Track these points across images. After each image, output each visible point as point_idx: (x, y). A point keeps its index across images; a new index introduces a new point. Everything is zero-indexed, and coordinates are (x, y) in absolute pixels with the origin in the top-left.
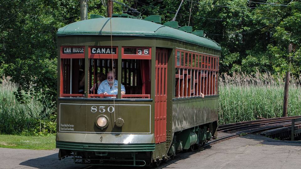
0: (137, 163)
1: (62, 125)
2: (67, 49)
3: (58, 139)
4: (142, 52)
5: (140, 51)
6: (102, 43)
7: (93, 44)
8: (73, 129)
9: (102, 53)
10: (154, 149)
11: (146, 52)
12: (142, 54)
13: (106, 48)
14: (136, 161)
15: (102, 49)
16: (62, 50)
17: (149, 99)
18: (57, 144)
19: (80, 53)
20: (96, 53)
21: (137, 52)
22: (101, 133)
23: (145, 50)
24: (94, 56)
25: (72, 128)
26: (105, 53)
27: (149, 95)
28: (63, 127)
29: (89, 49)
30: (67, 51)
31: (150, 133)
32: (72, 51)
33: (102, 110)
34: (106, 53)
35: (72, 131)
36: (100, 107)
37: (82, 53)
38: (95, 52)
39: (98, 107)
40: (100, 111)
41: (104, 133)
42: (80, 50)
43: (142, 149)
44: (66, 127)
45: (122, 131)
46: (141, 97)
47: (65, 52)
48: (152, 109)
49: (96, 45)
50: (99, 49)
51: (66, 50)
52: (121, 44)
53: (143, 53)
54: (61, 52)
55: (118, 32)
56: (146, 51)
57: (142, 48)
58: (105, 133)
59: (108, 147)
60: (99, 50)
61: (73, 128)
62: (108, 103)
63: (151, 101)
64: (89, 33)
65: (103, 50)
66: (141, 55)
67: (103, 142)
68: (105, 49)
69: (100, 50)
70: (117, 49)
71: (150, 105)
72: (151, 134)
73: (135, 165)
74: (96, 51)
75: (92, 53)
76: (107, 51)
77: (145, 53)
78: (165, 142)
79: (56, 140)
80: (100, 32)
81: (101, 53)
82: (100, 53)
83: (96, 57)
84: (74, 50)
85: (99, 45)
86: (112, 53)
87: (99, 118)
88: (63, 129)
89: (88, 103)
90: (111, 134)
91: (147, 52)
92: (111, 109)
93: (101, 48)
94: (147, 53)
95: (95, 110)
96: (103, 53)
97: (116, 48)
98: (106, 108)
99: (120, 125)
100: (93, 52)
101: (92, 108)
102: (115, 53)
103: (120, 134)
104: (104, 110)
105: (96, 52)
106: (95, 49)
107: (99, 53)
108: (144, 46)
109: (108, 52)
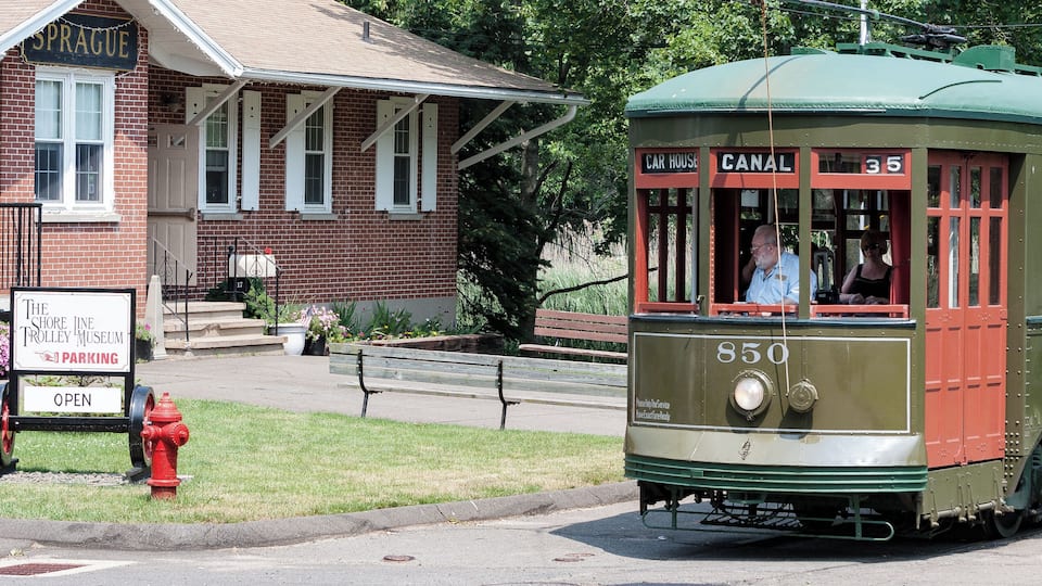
0: (867, 530)
1: (641, 404)
2: (655, 159)
3: (633, 448)
4: (880, 165)
5: (874, 163)
6: (750, 139)
7: (721, 140)
8: (667, 417)
9: (753, 168)
10: (921, 485)
11: (895, 166)
12: (880, 171)
13: (764, 153)
14: (863, 525)
15: (753, 157)
16: (640, 162)
17: (904, 321)
18: (628, 464)
19: (687, 170)
20: (733, 170)
21: (863, 167)
22: (747, 432)
23: (889, 159)
24: (724, 181)
25: (664, 411)
26: (760, 169)
27: (905, 307)
28: (641, 409)
29: (713, 159)
30: (655, 165)
31: (908, 431)
32: (667, 163)
33: (751, 356)
34: (766, 169)
35: (665, 422)
36: (745, 345)
37: (693, 170)
38: (731, 167)
39: (739, 344)
40: (744, 358)
41: (756, 432)
42: (688, 162)
43: (877, 486)
44: (649, 410)
45: (814, 424)
46: (886, 315)
47: (649, 167)
48: (914, 352)
49: (732, 145)
50: (742, 158)
51: (651, 163)
52: (806, 139)
53: (883, 170)
54: (637, 169)
55: (797, 102)
56: (893, 163)
57: (882, 153)
58: (761, 432)
59: (766, 477)
60: (742, 162)
61: (669, 411)
62: (768, 331)
63: (913, 327)
64: (709, 105)
65: (756, 161)
66: (878, 175)
67: (749, 461)
68: (760, 157)
69: (745, 162)
70: (797, 155)
71: (908, 340)
72: (911, 434)
73: (859, 537)
74: (734, 162)
75: (721, 170)
76: (768, 162)
77: (890, 168)
78: (1001, 459)
79: (625, 451)
80: (742, 103)
81: (750, 171)
82: (747, 169)
83: (731, 182)
84: (674, 163)
85: (738, 144)
86: (782, 168)
87: (739, 380)
88: (640, 415)
89: (708, 332)
90: (778, 433)
91: (898, 164)
92: (778, 353)
93: (749, 152)
94: (898, 169)
95: (729, 356)
96: (757, 170)
97: (794, 155)
98: (763, 350)
99: (805, 406)
100: (725, 166)
101: (720, 348)
102: (793, 171)
103: (807, 433)
104: (757, 357)
105: (734, 167)
106: (731, 157)
107: (742, 170)
108: (886, 145)
109: (770, 167)
